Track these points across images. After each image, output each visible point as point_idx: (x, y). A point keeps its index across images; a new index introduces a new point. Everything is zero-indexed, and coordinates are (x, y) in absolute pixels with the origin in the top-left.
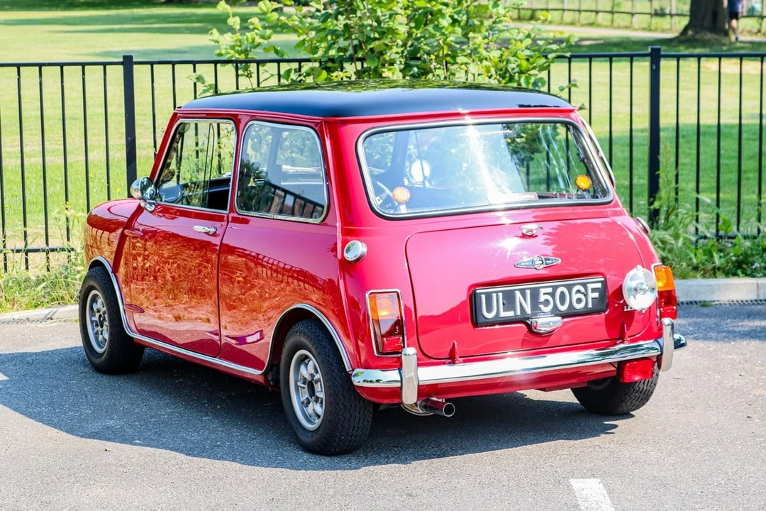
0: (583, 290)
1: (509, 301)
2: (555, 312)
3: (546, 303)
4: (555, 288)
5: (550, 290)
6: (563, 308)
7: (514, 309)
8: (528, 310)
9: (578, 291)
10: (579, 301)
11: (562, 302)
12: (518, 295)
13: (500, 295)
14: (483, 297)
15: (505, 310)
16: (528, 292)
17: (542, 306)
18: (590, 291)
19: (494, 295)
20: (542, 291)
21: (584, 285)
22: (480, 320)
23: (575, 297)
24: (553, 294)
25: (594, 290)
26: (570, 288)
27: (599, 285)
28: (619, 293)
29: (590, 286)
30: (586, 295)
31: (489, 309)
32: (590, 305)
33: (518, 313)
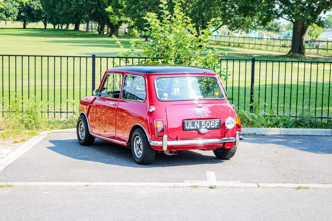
0: (214, 122)
1: (193, 124)
2: (206, 128)
3: (204, 125)
4: (206, 122)
5: (205, 122)
6: (208, 127)
7: (195, 127)
8: (198, 127)
9: (213, 123)
10: (213, 125)
11: (208, 125)
12: (196, 123)
13: (191, 123)
14: (186, 123)
15: (192, 127)
16: (199, 122)
17: (202, 126)
18: (216, 123)
19: (189, 123)
20: (203, 122)
21: (215, 121)
22: (185, 129)
23: (212, 124)
24: (205, 123)
25: (217, 123)
26: (210, 122)
27: (219, 121)
28: (224, 124)
29: (216, 122)
30: (215, 124)
31: (188, 126)
32: (216, 127)
33: (196, 128)
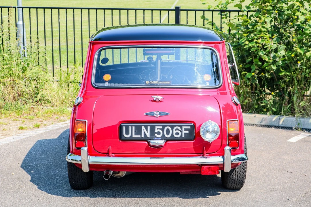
0: (180, 129)
1: (138, 131)
2: (163, 137)
3: (159, 133)
4: (164, 127)
5: (161, 127)
6: (168, 136)
7: (141, 135)
8: (148, 135)
9: (177, 129)
10: (177, 134)
11: (168, 134)
12: (143, 128)
13: (134, 127)
14: (124, 128)
15: (135, 135)
16: (149, 127)
17: (156, 135)
18: (183, 129)
19: (130, 127)
20: (157, 127)
21: (181, 127)
22: (123, 138)
23: (175, 132)
24: (163, 130)
25: (186, 129)
26: (172, 127)
27: (189, 127)
29: (184, 127)
30: (181, 131)
31: (127, 133)
32: (183, 136)
33: (143, 136)
